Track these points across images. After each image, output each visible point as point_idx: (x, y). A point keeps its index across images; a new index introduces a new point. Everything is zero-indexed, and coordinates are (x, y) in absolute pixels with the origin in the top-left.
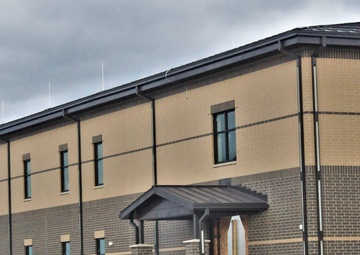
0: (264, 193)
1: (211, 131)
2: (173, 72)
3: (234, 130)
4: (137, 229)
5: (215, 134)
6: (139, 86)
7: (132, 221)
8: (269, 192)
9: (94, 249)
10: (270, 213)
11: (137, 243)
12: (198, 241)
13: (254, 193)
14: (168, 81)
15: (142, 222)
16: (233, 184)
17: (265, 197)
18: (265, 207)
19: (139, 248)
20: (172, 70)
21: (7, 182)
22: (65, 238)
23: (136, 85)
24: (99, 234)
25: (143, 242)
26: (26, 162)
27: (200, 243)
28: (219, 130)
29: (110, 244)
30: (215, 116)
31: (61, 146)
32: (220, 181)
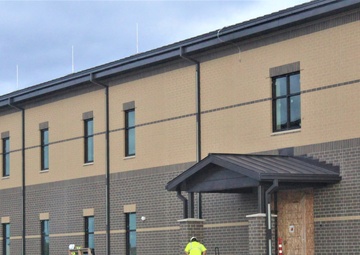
0: (335, 164)
1: (269, 95)
2: (226, 31)
3: (299, 94)
4: (186, 201)
5: (274, 99)
6: (184, 47)
7: (179, 193)
8: (341, 162)
9: (123, 224)
10: (342, 185)
11: (186, 217)
12: (264, 215)
13: (323, 164)
14: (220, 40)
15: (192, 194)
16: (295, 154)
17: (337, 168)
18: (337, 180)
19: (189, 222)
20: (225, 29)
21: (21, 152)
22: (88, 212)
23: (180, 46)
24: (129, 208)
25: (193, 217)
26: (42, 132)
27: (266, 218)
28: (278, 94)
29: (143, 218)
30: (274, 79)
31: (85, 114)
32: (280, 151)
